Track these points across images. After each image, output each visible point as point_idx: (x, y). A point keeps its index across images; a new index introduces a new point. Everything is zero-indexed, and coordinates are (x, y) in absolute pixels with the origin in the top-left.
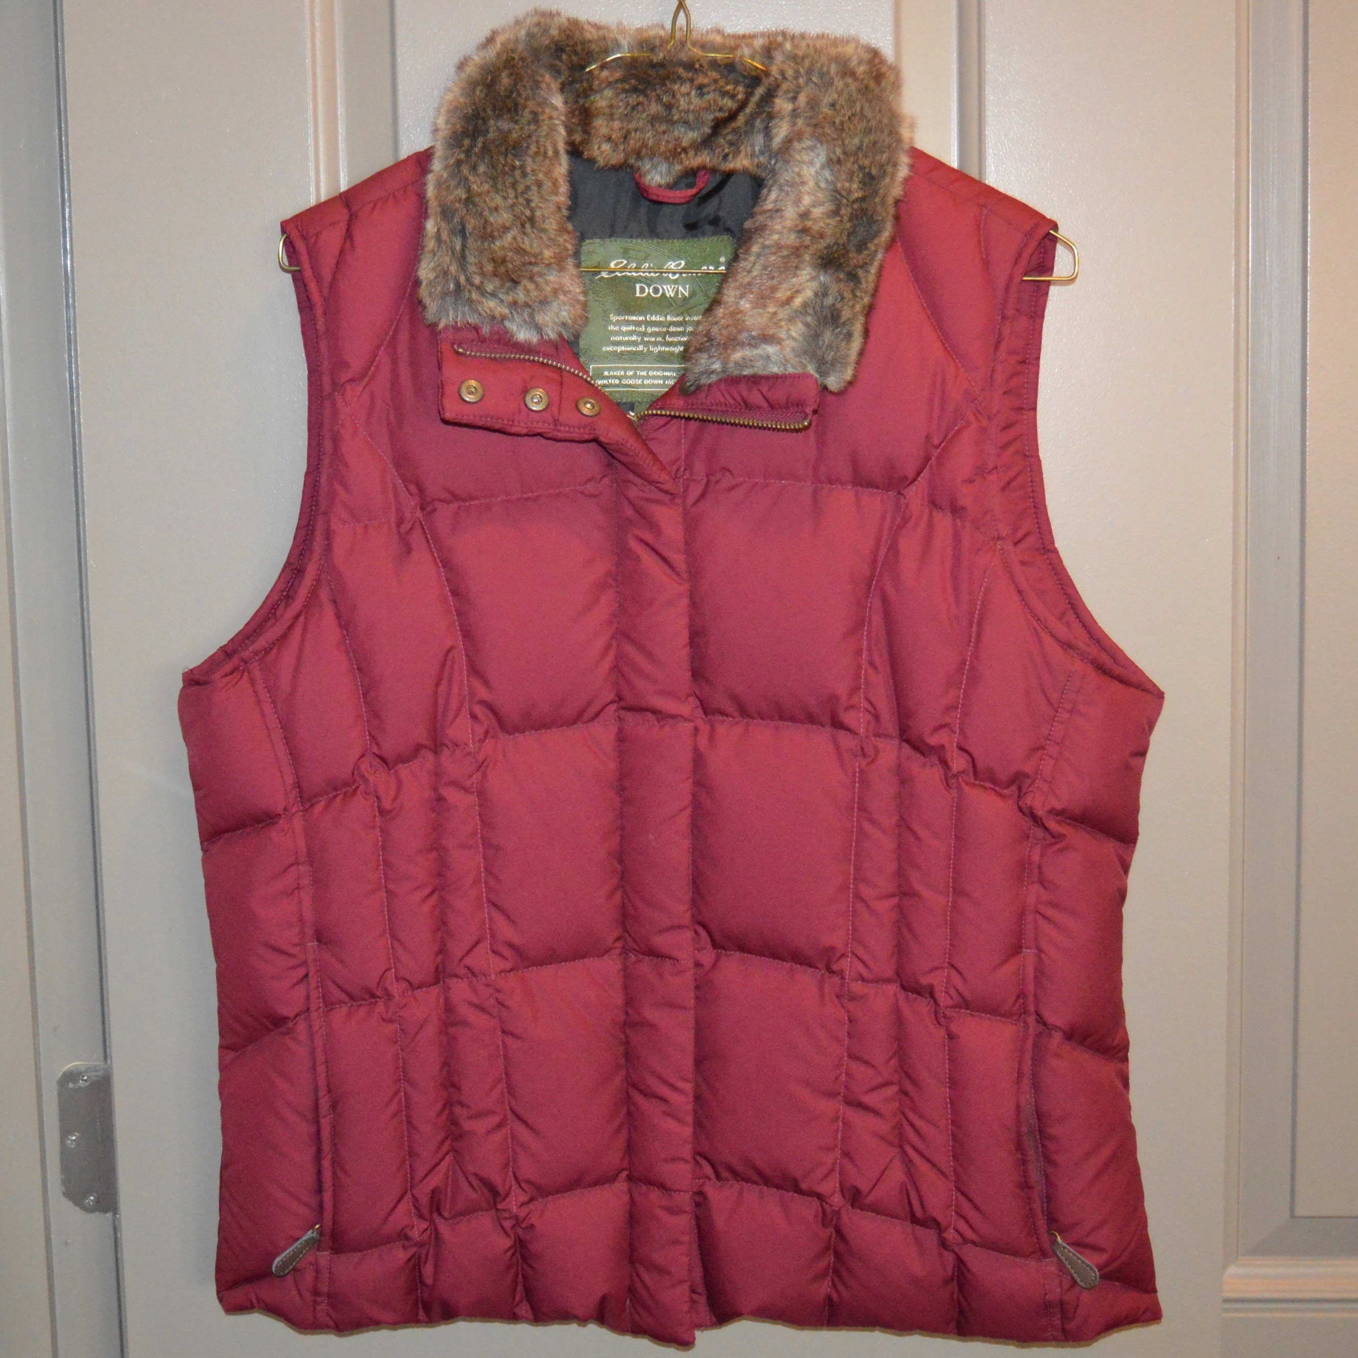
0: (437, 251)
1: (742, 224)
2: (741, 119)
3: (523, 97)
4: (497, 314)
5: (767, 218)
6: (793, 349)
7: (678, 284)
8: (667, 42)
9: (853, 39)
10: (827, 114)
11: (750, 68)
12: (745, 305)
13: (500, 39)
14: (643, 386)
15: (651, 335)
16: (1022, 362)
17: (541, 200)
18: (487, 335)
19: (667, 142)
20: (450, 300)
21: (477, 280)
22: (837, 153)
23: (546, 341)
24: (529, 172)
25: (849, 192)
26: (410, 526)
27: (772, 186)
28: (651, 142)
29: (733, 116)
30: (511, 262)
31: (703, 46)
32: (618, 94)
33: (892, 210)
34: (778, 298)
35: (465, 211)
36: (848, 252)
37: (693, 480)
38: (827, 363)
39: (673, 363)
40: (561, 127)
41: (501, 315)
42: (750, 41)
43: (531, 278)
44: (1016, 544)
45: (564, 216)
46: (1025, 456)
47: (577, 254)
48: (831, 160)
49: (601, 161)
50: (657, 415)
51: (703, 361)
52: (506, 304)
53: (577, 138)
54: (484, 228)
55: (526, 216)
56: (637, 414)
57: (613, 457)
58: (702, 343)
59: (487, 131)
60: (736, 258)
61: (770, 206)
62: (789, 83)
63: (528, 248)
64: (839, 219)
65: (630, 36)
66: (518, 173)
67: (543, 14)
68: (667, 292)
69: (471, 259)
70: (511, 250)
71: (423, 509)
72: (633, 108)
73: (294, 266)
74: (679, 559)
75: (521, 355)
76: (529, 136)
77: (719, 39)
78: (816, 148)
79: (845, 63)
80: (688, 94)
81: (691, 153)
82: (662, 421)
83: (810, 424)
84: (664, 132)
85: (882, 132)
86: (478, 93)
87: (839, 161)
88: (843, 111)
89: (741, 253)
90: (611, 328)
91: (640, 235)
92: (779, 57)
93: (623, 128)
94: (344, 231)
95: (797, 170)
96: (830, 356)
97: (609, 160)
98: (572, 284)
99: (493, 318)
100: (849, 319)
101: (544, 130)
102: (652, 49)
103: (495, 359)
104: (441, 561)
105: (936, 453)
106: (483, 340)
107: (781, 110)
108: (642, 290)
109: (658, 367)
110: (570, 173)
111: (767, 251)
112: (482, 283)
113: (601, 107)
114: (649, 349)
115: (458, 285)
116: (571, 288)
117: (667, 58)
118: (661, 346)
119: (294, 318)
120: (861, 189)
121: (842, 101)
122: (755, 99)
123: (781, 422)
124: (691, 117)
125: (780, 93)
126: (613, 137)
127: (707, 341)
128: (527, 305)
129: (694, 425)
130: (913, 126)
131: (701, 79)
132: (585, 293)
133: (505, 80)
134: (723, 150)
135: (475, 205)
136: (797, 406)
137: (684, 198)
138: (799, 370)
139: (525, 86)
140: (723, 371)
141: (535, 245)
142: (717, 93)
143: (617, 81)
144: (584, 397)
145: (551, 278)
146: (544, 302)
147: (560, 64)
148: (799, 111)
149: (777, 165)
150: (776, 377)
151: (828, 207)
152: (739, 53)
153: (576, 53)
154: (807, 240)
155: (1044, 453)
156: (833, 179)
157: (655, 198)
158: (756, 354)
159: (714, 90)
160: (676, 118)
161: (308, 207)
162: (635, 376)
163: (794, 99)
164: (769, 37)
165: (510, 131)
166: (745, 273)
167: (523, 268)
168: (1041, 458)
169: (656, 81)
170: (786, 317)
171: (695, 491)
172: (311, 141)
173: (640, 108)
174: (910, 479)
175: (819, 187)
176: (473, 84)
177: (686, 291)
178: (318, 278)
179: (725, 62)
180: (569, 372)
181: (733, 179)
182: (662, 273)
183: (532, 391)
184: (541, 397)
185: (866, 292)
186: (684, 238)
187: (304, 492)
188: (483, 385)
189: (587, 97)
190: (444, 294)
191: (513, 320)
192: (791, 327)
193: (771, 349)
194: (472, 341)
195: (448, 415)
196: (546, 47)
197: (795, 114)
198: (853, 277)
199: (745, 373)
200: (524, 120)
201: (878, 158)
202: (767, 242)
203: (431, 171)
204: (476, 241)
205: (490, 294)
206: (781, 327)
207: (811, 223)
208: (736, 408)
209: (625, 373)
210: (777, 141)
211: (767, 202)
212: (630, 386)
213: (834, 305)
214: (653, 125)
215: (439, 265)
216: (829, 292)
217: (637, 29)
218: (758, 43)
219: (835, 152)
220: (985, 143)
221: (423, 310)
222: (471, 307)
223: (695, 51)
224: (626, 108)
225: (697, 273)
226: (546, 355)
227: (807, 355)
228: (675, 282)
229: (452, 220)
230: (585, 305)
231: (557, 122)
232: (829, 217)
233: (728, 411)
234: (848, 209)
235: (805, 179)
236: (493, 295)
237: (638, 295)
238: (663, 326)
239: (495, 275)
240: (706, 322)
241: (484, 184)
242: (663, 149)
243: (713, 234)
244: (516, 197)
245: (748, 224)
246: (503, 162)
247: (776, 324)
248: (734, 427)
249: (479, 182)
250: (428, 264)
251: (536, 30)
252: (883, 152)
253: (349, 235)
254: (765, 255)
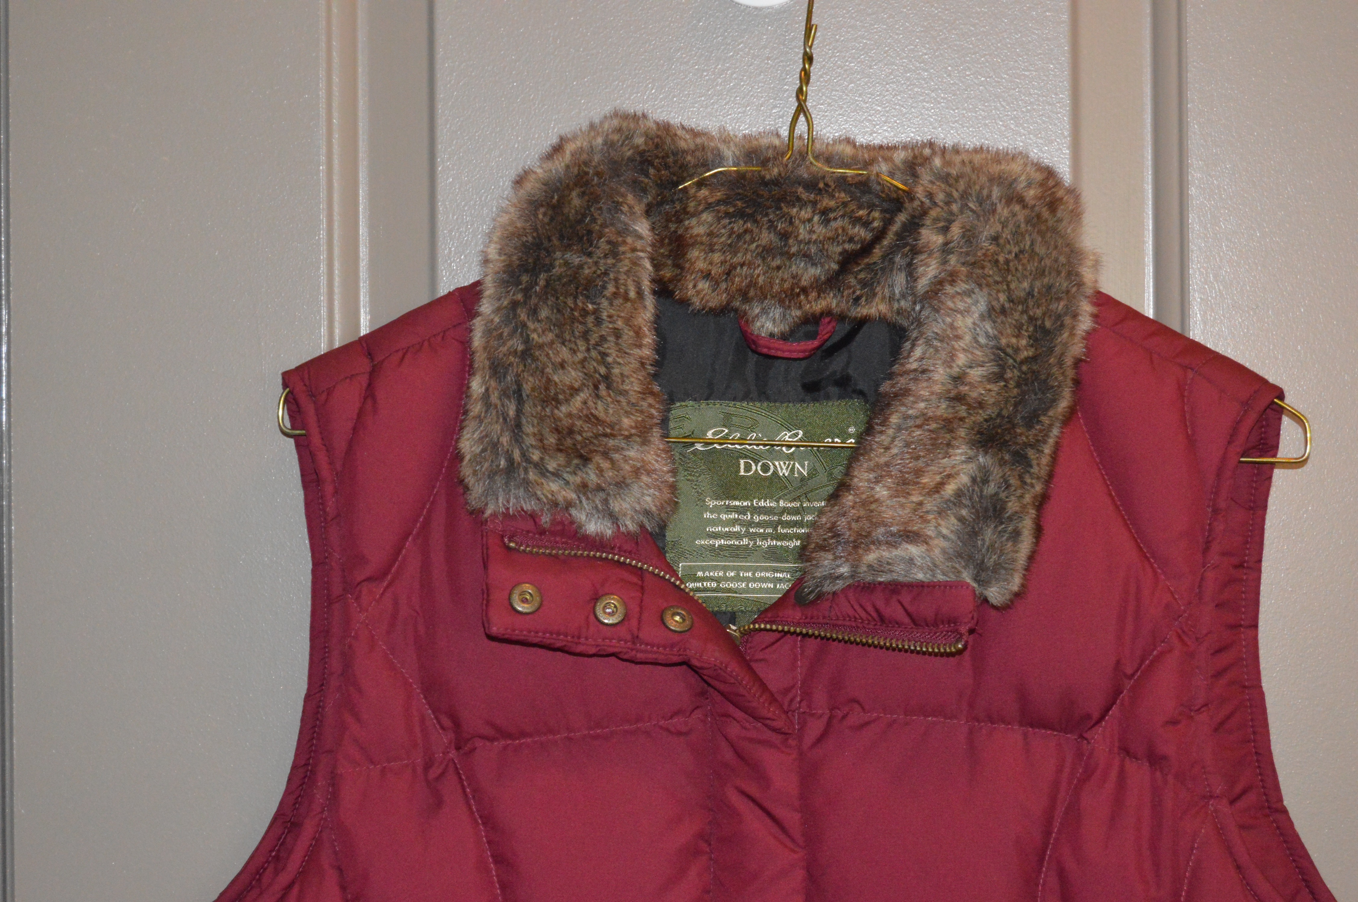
0: (485, 417)
1: (878, 386)
2: (877, 252)
3: (599, 222)
4: (560, 499)
5: (910, 380)
6: (944, 551)
7: (794, 459)
8: (783, 154)
9: (1021, 153)
10: (988, 250)
11: (889, 188)
12: (881, 492)
13: (570, 148)
14: (747, 590)
15: (759, 525)
16: (1240, 566)
17: (619, 354)
18: (547, 526)
19: (782, 280)
20: (499, 480)
21: (536, 456)
22: (1001, 299)
23: (623, 533)
24: (605, 318)
25: (1017, 350)
26: (439, 771)
27: (916, 339)
28: (761, 280)
29: (867, 249)
30: (580, 433)
31: (829, 160)
32: (719, 219)
33: (1071, 373)
34: (925, 484)
35: (521, 367)
36: (1014, 426)
37: (812, 715)
38: (988, 569)
39: (787, 561)
40: (646, 260)
41: (565, 499)
42: (889, 154)
43: (606, 455)
44: (1232, 802)
45: (649, 374)
46: (1245, 687)
47: (664, 422)
48: (993, 307)
49: (697, 302)
50: (765, 630)
51: (826, 561)
52: (573, 487)
53: (667, 273)
54: (547, 389)
55: (600, 374)
56: (739, 628)
57: (709, 685)
58: (825, 540)
59: (552, 266)
60: (869, 430)
61: (914, 366)
62: (939, 210)
63: (602, 415)
64: (1003, 384)
65: (736, 146)
66: (590, 319)
67: (626, 117)
68: (779, 469)
69: (529, 429)
70: (580, 417)
71: (458, 748)
72: (739, 237)
73: (297, 429)
74: (792, 818)
75: (590, 551)
76: (606, 273)
77: (849, 150)
78: (974, 293)
79: (1011, 184)
80: (810, 220)
81: (814, 294)
82: (769, 638)
83: (965, 647)
84: (779, 268)
85: (1059, 273)
86: (541, 216)
87: (1003, 311)
88: (1008, 246)
89: (877, 424)
90: (707, 515)
91: (746, 397)
92: (925, 177)
93: (726, 262)
94: (365, 385)
95: (948, 320)
96: (991, 561)
97: (707, 301)
98: (657, 461)
99: (555, 504)
100: (1016, 512)
101: (624, 266)
102: (764, 163)
103: (556, 556)
104: (481, 817)
105: (1128, 684)
106: (542, 532)
107: (928, 242)
108: (748, 468)
109: (767, 567)
110: (658, 318)
111: (910, 423)
112: (542, 459)
113: (697, 235)
114: (755, 543)
115: (510, 461)
116: (657, 466)
117: (783, 175)
118: (772, 540)
119: (297, 495)
120: (1032, 346)
121: (1006, 234)
122: (895, 227)
123: (928, 643)
124: (813, 249)
125: (928, 222)
126: (713, 272)
127: (832, 537)
128: (599, 488)
129: (812, 645)
130: (1097, 265)
131: (827, 202)
132: (674, 472)
133: (576, 201)
134: (854, 292)
135: (535, 359)
136: (949, 623)
137: (804, 351)
138: (952, 578)
139: (600, 209)
140: (852, 576)
141: (611, 411)
142: (846, 220)
143: (718, 202)
144: (672, 607)
145: (632, 453)
146: (621, 485)
147: (646, 180)
148: (952, 245)
149: (923, 313)
150: (921, 585)
151: (990, 368)
152: (875, 169)
153: (667, 167)
154: (962, 410)
155: (1267, 683)
156: (996, 333)
157: (765, 351)
158: (896, 556)
159: (843, 216)
160: (794, 250)
161: (318, 355)
162: (737, 578)
163: (945, 230)
164: (913, 149)
165: (581, 267)
166: (882, 450)
167: (595, 441)
168: (1265, 689)
169: (768, 203)
170: (935, 509)
171: (815, 728)
172: (323, 268)
173: (748, 237)
174: (1096, 715)
175: (977, 342)
176: (533, 204)
177: (804, 468)
178: (329, 449)
179: (857, 180)
180: (653, 573)
181: (865, 328)
182: (772, 445)
183: (604, 598)
184: (615, 607)
185: (1038, 478)
186: (803, 401)
187: (302, 720)
188: (540, 590)
189: (680, 221)
190: (492, 474)
191: (582, 508)
192: (942, 523)
193: (914, 550)
194: (528, 532)
195: (494, 630)
196: (629, 159)
197: (946, 249)
198: (1021, 459)
199: (880, 579)
200: (599, 253)
201: (1053, 306)
202: (910, 412)
203: (477, 314)
204: (535, 406)
205: (553, 474)
206: (929, 522)
207: (967, 388)
208: (868, 624)
209: (725, 573)
210: (923, 284)
211: (911, 360)
212: (730, 590)
213: (996, 494)
214: (764, 259)
215: (486, 436)
216: (991, 478)
217: (745, 136)
218: (900, 156)
219: (998, 299)
220: (1189, 285)
221: (464, 493)
222: (526, 490)
223: (820, 165)
224: (730, 236)
225: (819, 447)
226: (621, 551)
227: (962, 558)
228: (790, 457)
229: (505, 377)
230: (673, 487)
231: (642, 254)
232: (989, 381)
233: (858, 627)
234: (1015, 371)
235: (960, 332)
236: (556, 475)
237: (742, 473)
238: (775, 514)
239: (560, 450)
240: (830, 511)
241: (547, 332)
242: (776, 288)
243: (841, 397)
244: (588, 350)
245: (885, 387)
246: (572, 306)
247: (921, 517)
248: (866, 648)
249: (540, 330)
250: (474, 433)
251: (616, 137)
252: (1059, 299)
253: (370, 393)
254: (906, 429)
